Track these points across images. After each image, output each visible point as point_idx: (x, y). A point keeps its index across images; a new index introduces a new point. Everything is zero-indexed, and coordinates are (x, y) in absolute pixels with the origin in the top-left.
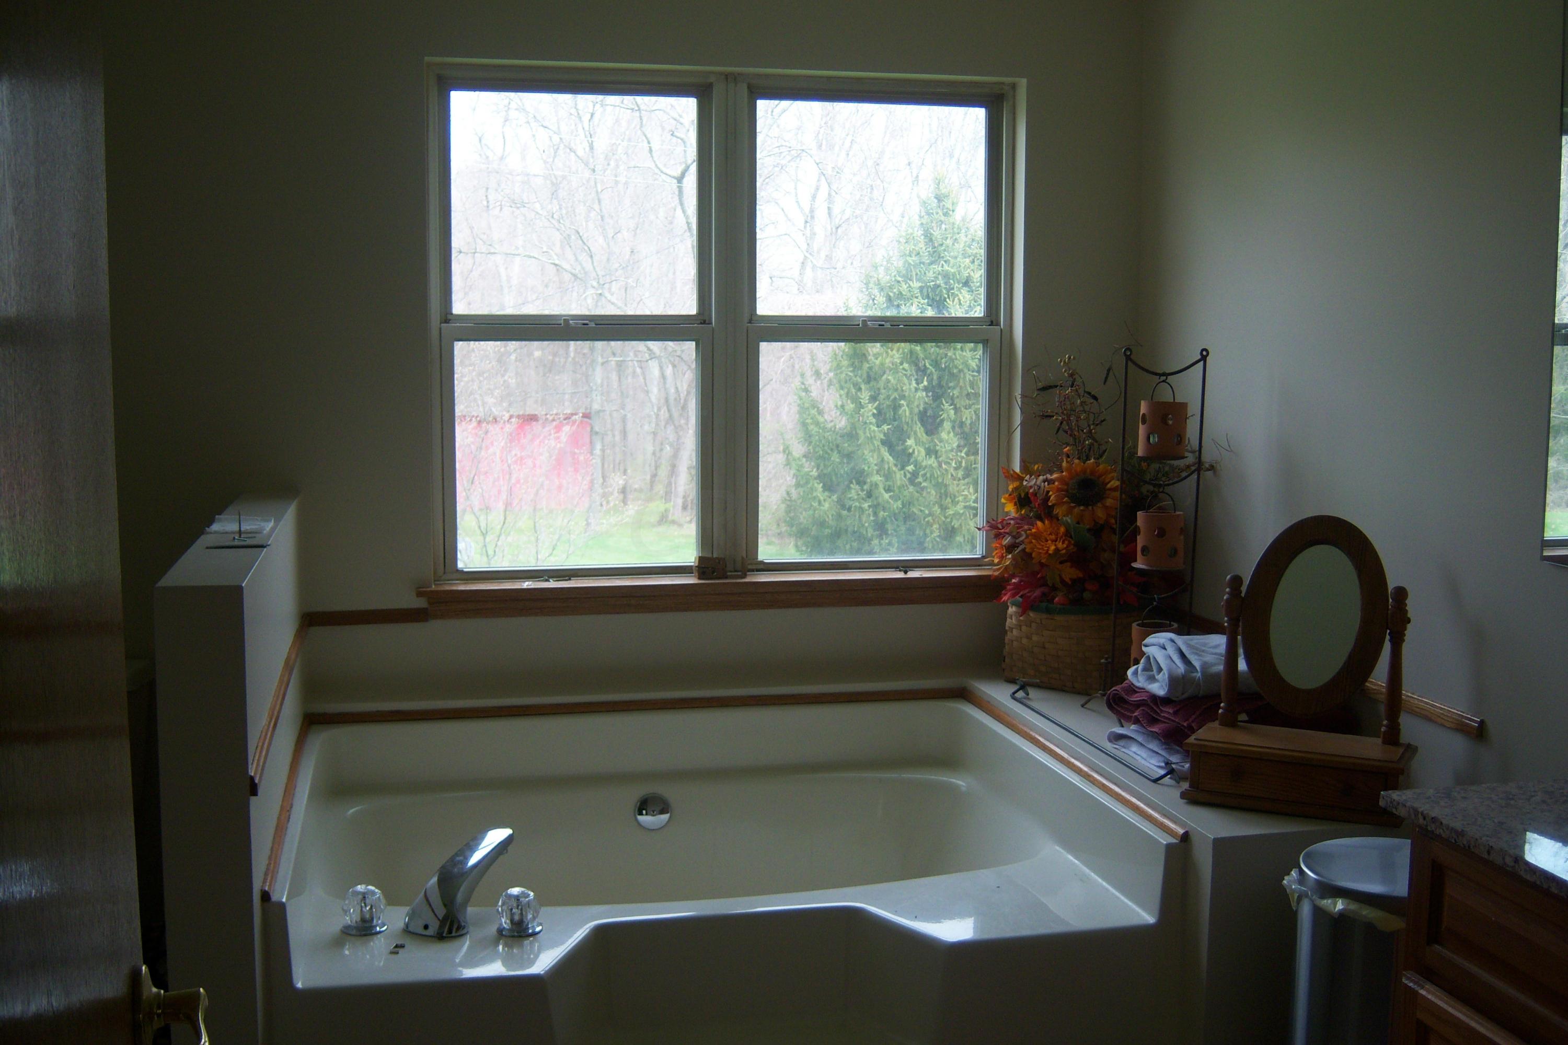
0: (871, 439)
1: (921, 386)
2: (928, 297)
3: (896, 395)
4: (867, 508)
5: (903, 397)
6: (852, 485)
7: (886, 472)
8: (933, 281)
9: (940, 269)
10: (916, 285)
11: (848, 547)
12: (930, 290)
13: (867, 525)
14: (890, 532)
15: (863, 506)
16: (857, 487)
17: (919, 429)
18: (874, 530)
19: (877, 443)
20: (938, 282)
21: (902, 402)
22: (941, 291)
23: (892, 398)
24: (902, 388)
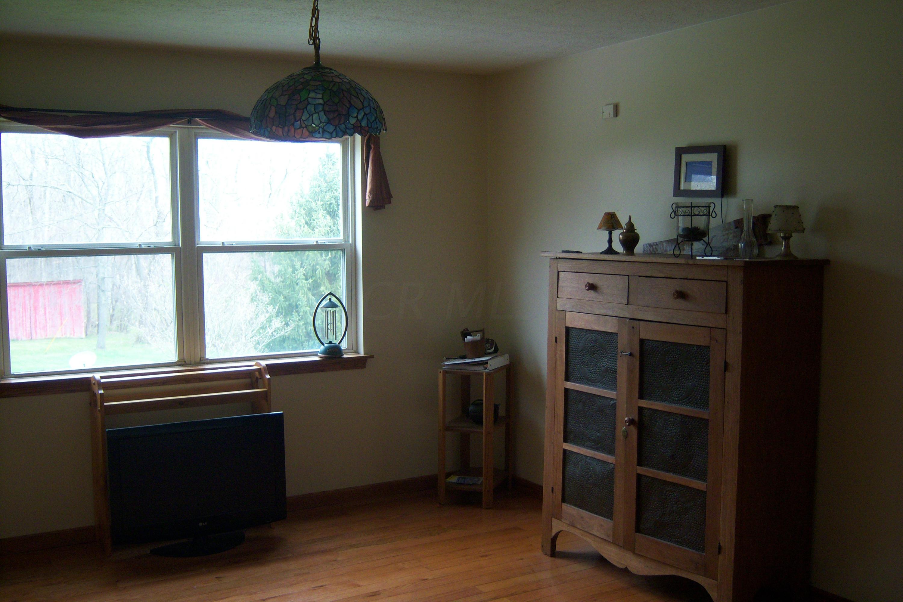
0: (302, 287)
1: (328, 258)
2: (326, 210)
3: (314, 263)
4: (302, 325)
5: (317, 264)
6: (293, 313)
7: (310, 305)
8: (329, 201)
9: (333, 194)
10: (320, 203)
11: (291, 347)
12: (327, 206)
13: (302, 334)
14: (313, 338)
15: (300, 324)
16: (296, 314)
17: (326, 282)
18: (305, 337)
19: (306, 289)
20: (332, 201)
21: (318, 267)
22: (334, 206)
23: (312, 264)
24: (317, 259)
